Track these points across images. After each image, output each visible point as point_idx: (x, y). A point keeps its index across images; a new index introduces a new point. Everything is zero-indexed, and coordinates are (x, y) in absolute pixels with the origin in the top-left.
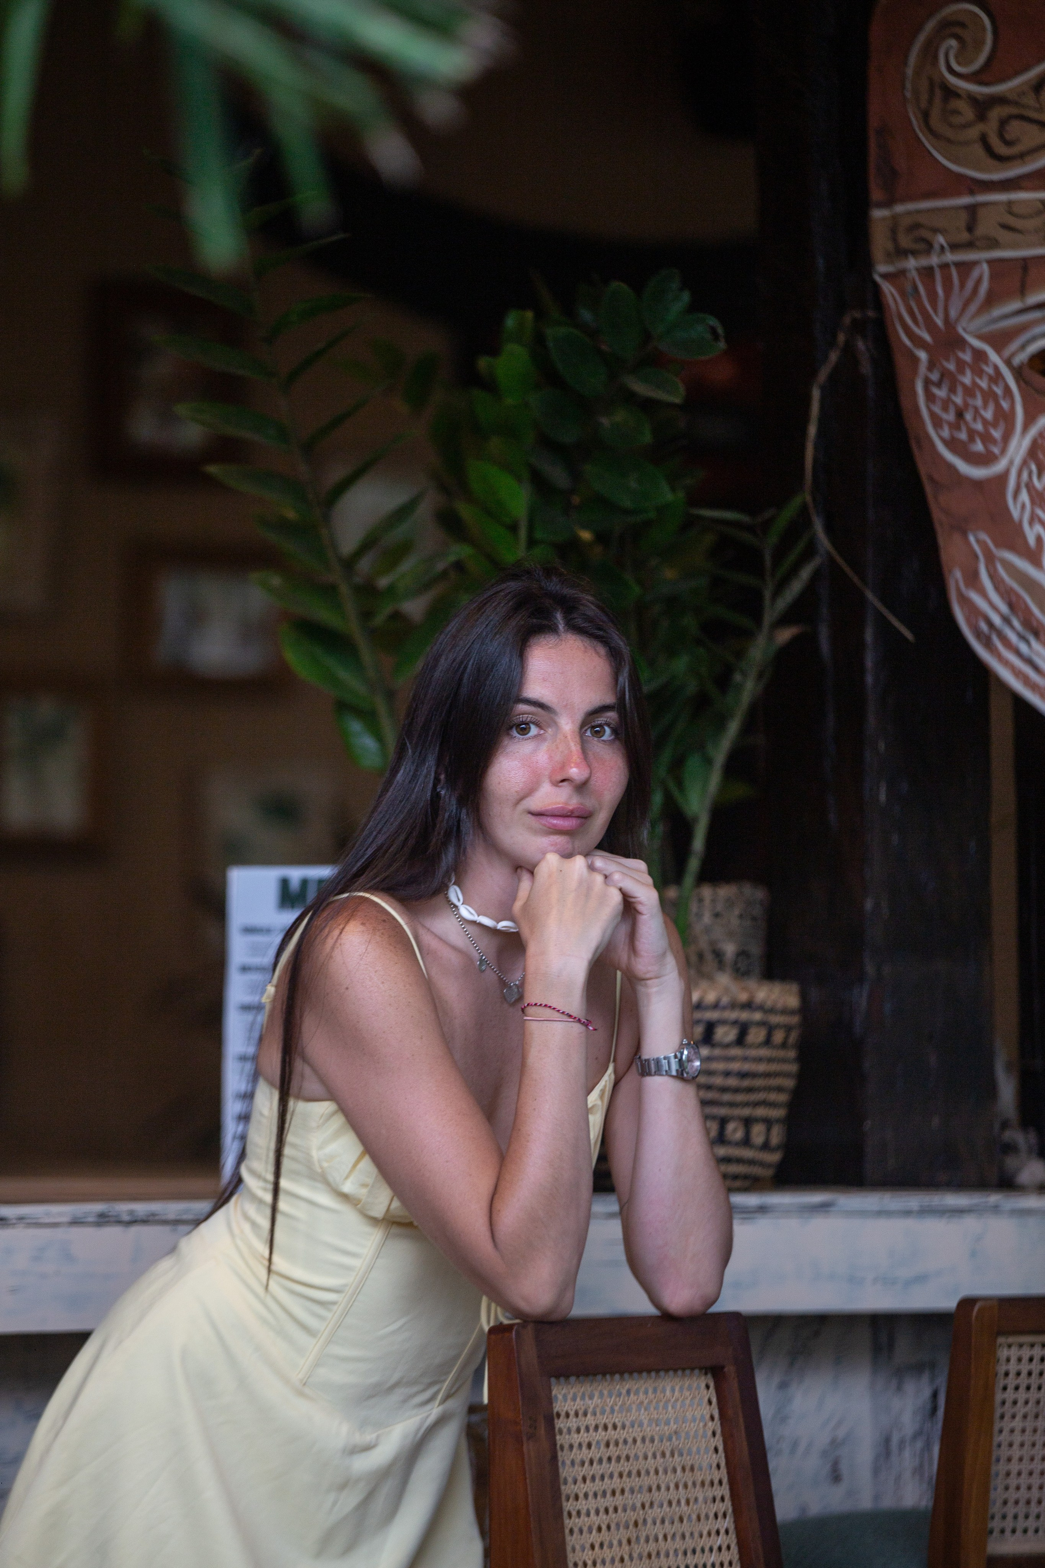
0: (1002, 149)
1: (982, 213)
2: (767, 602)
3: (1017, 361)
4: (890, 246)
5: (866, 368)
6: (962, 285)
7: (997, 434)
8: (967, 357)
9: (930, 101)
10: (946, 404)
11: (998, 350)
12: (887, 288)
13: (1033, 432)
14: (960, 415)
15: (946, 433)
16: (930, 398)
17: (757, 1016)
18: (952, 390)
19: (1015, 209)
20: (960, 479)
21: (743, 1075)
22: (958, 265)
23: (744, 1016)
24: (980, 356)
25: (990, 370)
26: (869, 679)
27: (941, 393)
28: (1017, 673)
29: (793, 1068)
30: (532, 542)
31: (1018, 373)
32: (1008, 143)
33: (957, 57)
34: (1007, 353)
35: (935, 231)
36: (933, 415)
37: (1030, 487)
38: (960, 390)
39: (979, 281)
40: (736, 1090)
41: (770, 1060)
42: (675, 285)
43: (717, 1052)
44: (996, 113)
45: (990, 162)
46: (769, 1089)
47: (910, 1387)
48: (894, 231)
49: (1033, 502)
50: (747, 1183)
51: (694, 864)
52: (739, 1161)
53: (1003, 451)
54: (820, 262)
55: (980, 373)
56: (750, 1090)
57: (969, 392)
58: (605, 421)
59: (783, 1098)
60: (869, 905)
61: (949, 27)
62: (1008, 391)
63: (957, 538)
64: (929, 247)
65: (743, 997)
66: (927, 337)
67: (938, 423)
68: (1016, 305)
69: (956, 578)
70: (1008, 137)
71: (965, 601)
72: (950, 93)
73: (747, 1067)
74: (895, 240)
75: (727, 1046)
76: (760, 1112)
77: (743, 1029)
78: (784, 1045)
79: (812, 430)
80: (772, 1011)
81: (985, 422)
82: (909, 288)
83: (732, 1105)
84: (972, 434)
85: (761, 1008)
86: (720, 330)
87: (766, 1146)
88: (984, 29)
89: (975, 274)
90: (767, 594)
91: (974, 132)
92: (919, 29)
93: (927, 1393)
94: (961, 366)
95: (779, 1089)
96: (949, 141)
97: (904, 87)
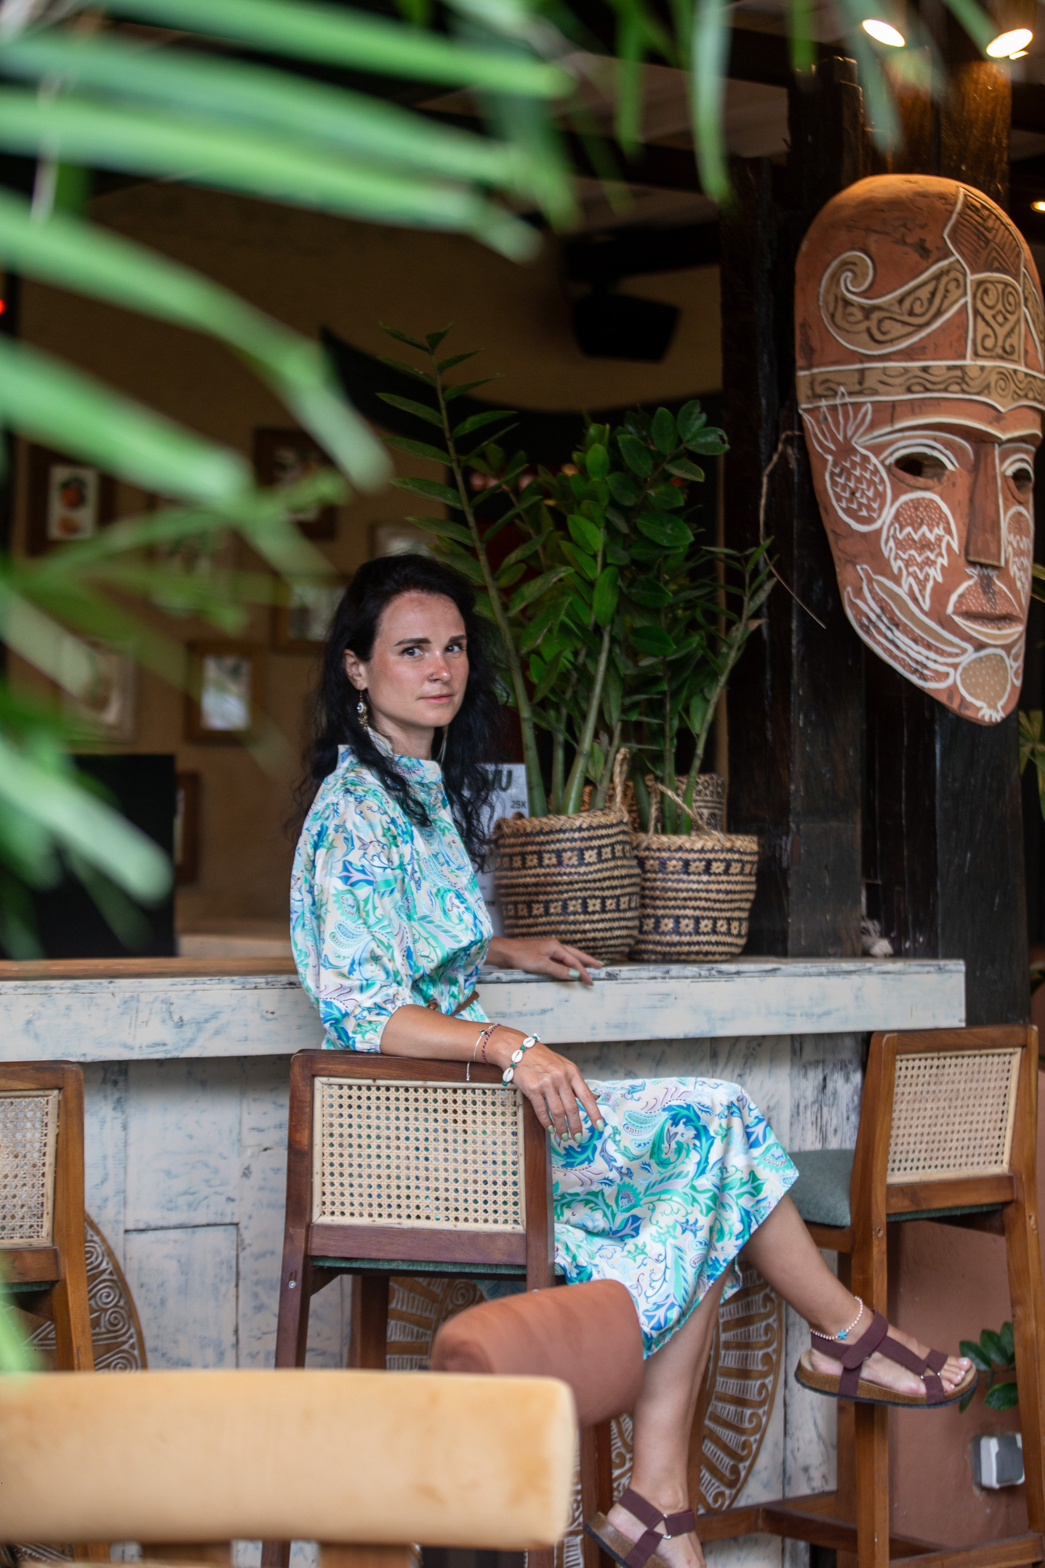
0: (880, 337)
1: (867, 373)
2: (746, 604)
3: (887, 462)
4: (809, 393)
5: (793, 465)
6: (855, 417)
7: (875, 506)
8: (857, 459)
9: (836, 308)
10: (844, 487)
11: (877, 455)
12: (807, 417)
13: (897, 504)
14: (853, 494)
15: (844, 505)
16: (834, 483)
17: (736, 856)
18: (848, 479)
19: (888, 372)
20: (854, 532)
21: (727, 892)
22: (852, 404)
23: (729, 856)
24: (865, 459)
25: (871, 467)
26: (794, 651)
27: (841, 480)
28: (886, 650)
29: (753, 887)
30: (605, 565)
31: (888, 469)
32: (884, 333)
33: (851, 282)
34: (882, 457)
35: (839, 384)
36: (835, 493)
37: (895, 538)
38: (853, 479)
39: (865, 414)
40: (724, 901)
41: (743, 883)
42: (698, 410)
43: (713, 878)
44: (876, 316)
45: (873, 344)
46: (741, 900)
47: (811, 1074)
48: (812, 384)
49: (897, 548)
50: (728, 957)
51: (697, 763)
52: (724, 944)
53: (879, 516)
54: (764, 402)
55: (865, 469)
56: (731, 901)
57: (859, 480)
58: (652, 493)
59: (747, 905)
60: (793, 787)
61: (846, 265)
62: (882, 481)
63: (849, 568)
64: (835, 394)
65: (728, 845)
66: (833, 447)
67: (839, 498)
68: (888, 429)
69: (847, 593)
70: (883, 330)
71: (853, 605)
72: (847, 303)
73: (730, 887)
74: (812, 389)
75: (720, 874)
76: (736, 914)
77: (728, 864)
78: (750, 874)
79: (763, 501)
80: (744, 853)
81: (868, 498)
82: (821, 418)
83: (721, 910)
84: (860, 505)
85: (739, 852)
86: (726, 438)
87: (739, 935)
88: (867, 266)
89: (863, 410)
90: (746, 599)
91: (863, 326)
92: (828, 266)
93: (821, 1077)
94: (854, 464)
95: (747, 900)
96: (848, 331)
97: (818, 299)
